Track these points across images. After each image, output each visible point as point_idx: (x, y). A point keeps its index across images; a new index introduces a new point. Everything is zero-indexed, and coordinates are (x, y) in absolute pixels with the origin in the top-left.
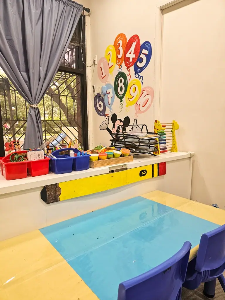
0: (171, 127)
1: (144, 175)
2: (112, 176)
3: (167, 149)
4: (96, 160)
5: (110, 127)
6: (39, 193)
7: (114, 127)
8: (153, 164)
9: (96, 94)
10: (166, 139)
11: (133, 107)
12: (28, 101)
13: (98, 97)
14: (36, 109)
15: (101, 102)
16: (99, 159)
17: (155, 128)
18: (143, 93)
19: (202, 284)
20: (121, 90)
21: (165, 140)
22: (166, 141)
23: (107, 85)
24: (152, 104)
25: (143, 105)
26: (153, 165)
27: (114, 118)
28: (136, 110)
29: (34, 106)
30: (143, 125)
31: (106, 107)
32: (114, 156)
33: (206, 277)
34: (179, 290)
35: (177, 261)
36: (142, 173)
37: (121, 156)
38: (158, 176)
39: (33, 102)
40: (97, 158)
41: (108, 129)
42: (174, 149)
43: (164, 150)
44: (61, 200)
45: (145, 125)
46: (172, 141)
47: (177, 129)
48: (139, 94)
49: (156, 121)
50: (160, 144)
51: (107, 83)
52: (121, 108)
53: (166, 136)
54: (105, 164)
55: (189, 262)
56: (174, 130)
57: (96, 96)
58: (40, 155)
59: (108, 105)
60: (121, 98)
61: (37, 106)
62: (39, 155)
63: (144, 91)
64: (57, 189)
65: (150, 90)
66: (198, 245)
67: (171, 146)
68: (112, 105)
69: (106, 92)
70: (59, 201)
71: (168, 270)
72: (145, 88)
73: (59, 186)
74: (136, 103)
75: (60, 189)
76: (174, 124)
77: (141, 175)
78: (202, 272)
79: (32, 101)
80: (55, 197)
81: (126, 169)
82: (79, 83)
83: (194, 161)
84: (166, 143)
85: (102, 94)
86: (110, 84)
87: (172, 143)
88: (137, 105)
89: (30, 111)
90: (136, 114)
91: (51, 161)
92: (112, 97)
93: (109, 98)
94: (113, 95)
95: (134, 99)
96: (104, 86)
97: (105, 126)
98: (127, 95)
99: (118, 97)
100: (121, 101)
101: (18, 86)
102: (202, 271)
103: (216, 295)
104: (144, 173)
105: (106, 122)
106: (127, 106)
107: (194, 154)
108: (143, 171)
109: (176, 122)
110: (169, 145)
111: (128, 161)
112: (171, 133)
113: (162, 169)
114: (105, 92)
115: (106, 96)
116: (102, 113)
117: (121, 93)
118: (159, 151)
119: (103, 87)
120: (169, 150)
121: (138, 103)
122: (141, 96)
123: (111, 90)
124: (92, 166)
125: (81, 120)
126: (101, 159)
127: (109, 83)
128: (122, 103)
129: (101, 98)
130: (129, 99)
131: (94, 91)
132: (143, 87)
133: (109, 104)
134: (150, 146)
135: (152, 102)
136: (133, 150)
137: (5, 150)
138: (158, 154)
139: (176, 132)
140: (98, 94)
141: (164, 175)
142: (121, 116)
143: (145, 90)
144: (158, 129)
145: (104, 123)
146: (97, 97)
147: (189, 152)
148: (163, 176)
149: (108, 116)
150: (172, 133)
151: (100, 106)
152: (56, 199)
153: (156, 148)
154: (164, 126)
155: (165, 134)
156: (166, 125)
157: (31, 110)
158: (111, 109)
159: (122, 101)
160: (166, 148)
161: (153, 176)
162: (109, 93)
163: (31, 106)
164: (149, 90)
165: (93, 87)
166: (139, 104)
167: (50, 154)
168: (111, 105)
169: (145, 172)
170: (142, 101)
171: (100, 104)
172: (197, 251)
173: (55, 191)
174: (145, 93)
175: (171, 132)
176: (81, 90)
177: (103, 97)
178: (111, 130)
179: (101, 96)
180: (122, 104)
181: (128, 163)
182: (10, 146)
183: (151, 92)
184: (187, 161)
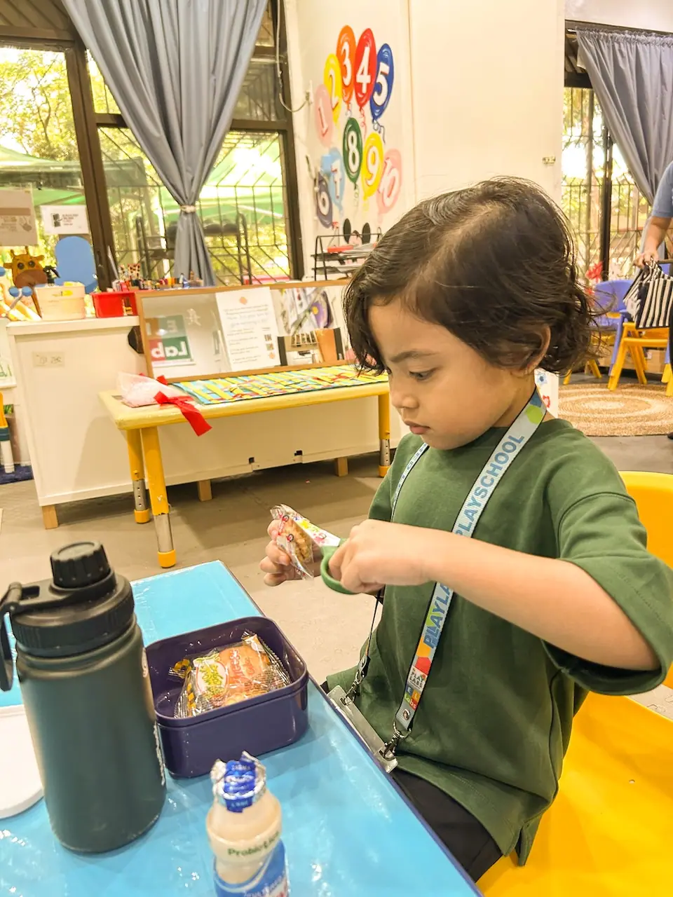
9: (314, 176)
11: (373, 200)
15: (324, 195)
18: (386, 164)
20: (354, 161)
23: (331, 152)
24: (401, 188)
25: (388, 191)
27: (347, 230)
28: (378, 205)
31: (334, 205)
48: (380, 167)
51: (332, 146)
52: (356, 203)
59: (336, 200)
60: (354, 180)
63: (389, 160)
65: (396, 156)
68: (341, 200)
69: (330, 169)
72: (389, 152)
74: (378, 190)
85: (326, 174)
86: (336, 150)
88: (380, 193)
90: (379, 214)
92: (340, 179)
93: (336, 182)
94: (342, 175)
95: (375, 180)
96: (327, 155)
98: (363, 172)
99: (350, 179)
100: (355, 188)
106: (365, 198)
114: (328, 168)
115: (331, 179)
116: (327, 221)
117: (354, 168)
119: (325, 157)
121: (381, 190)
122: (383, 173)
123: (338, 164)
125: (290, 243)
127: (334, 147)
128: (357, 191)
129: (324, 183)
130: (367, 181)
131: (310, 170)
132: (385, 150)
133: (338, 197)
135: (400, 185)
140: (318, 174)
142: (357, 224)
143: (389, 158)
149: (338, 225)
151: (324, 203)
158: (341, 208)
162: (336, 170)
164: (394, 156)
165: (308, 159)
168: (340, 198)
170: (386, 183)
171: (323, 199)
174: (389, 163)
176: (285, 170)
177: (327, 182)
179: (323, 180)
180: (356, 195)
183: (398, 162)
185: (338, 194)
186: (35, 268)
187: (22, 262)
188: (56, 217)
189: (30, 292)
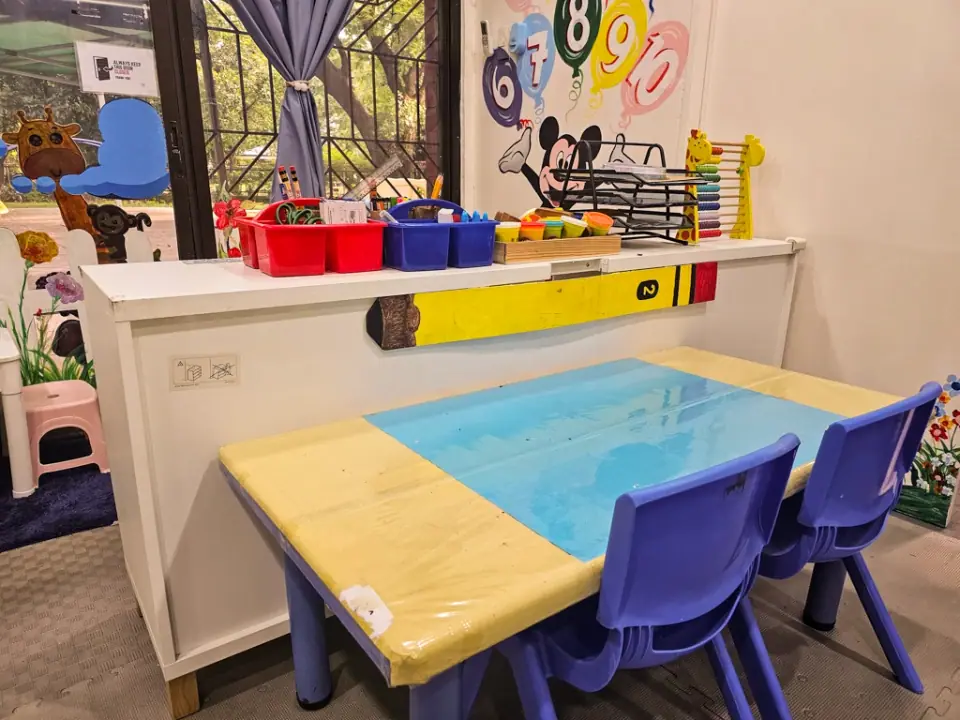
0: (738, 157)
1: (649, 296)
2: (558, 289)
3: (721, 228)
4: (513, 240)
5: (535, 162)
6: (360, 317)
7: (546, 162)
8: (678, 264)
9: (491, 52)
10: (721, 193)
11: (614, 93)
12: (281, 66)
13: (498, 63)
14: (304, 95)
15: (506, 80)
16: (522, 239)
17: (687, 157)
18: (652, 43)
19: (809, 567)
20: (578, 35)
21: (717, 198)
22: (721, 202)
23: (530, 19)
24: (681, 81)
25: (648, 83)
26: (678, 268)
27: (549, 132)
28: (624, 102)
29: (299, 85)
30: (652, 146)
31: (525, 96)
32: (564, 233)
33: (826, 545)
34: (753, 560)
35: (766, 460)
36: (646, 289)
37: (586, 233)
38: (691, 302)
39: (296, 70)
40: (516, 236)
41: (527, 170)
42: (740, 230)
43: (712, 230)
44: (419, 343)
45: (656, 146)
46: (736, 201)
47: (759, 163)
48: (637, 47)
49: (694, 133)
50: (701, 208)
51: (531, 11)
52: (573, 96)
53: (721, 184)
54: (540, 255)
55: (784, 497)
56: (746, 170)
57: (490, 60)
58: (357, 215)
59: (531, 89)
60: (576, 63)
61: (308, 84)
62: (352, 215)
63: (658, 37)
64: (408, 311)
65: (677, 33)
66: (813, 463)
67: (734, 219)
68: (542, 89)
69: (525, 44)
70: (414, 345)
71: (736, 488)
72: (662, 25)
73: (416, 302)
74: (627, 80)
75: (417, 313)
76: (747, 146)
77: (641, 296)
78: (817, 529)
79: (293, 71)
80: (403, 333)
81: (598, 273)
82: (437, 13)
83: (800, 268)
84: (717, 207)
85: (513, 50)
86: (540, 17)
87: (737, 208)
88: (630, 85)
89: (288, 104)
90: (624, 115)
91: (388, 231)
92: (544, 61)
93: (534, 64)
94: (549, 54)
95: (622, 66)
96: (520, 23)
97: (516, 161)
98: (598, 52)
99: (566, 61)
100: (576, 74)
101: (250, 16)
102: (817, 525)
103: (836, 625)
104: (651, 289)
105: (523, 146)
106: (595, 90)
107: (804, 244)
108: (648, 284)
109: (757, 141)
110: (726, 215)
111: (606, 250)
112: (735, 175)
113: (704, 282)
114: (520, 42)
115: (525, 59)
116: (508, 116)
117: (576, 45)
118: (697, 231)
119: (515, 26)
120: (725, 232)
121: (633, 80)
122: (643, 56)
123: (544, 38)
124: (500, 258)
125: (440, 142)
126: (525, 239)
127: (537, 11)
128: (578, 79)
129: (508, 64)
130: (604, 66)
131: (485, 42)
132: (653, 22)
133: (535, 85)
134: (668, 214)
135: (679, 74)
136: (619, 220)
137: (215, 225)
138: (694, 238)
139: (753, 173)
140: (499, 50)
141: (708, 303)
142: (573, 126)
143: (658, 34)
144: (697, 161)
145: (516, 148)
146: (496, 61)
147: (788, 239)
148: (705, 307)
149: (530, 125)
150: (738, 176)
151: (504, 91)
152: (406, 341)
153: (690, 219)
154: (717, 152)
155: (717, 179)
156: (724, 148)
157: (291, 98)
158: (539, 100)
159: (578, 75)
160: (718, 225)
161: (675, 303)
162: (537, 47)
163: (290, 86)
164: (671, 32)
165: (484, 26)
166: (634, 84)
167: (383, 213)
168: (539, 87)
169: (653, 286)
170: (645, 72)
171: (504, 86)
172: (808, 475)
173: (405, 316)
174: (658, 42)
175: (738, 172)
176: (441, 38)
177: (515, 62)
178: (538, 174)
179: (507, 59)
180: (577, 85)
181: (604, 258)
182: (229, 213)
183: (680, 41)
184: (782, 266)
185: (536, 81)
186: (62, 145)
187: (38, 133)
188: (102, 63)
189: (51, 187)
